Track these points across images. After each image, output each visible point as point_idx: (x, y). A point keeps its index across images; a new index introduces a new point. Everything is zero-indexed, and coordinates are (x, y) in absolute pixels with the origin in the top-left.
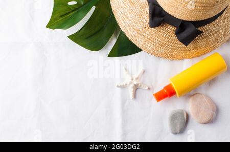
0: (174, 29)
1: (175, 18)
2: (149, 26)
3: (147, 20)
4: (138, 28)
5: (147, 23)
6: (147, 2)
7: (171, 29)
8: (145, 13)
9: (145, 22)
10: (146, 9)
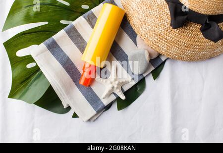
0: (199, 26)
1: (200, 14)
2: (171, 27)
3: (168, 21)
4: (159, 32)
5: (169, 25)
6: (165, 2)
7: (196, 28)
8: (165, 14)
9: (166, 24)
10: (165, 10)
